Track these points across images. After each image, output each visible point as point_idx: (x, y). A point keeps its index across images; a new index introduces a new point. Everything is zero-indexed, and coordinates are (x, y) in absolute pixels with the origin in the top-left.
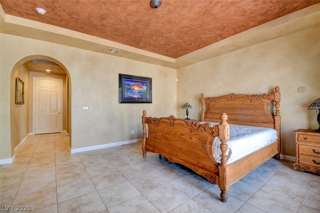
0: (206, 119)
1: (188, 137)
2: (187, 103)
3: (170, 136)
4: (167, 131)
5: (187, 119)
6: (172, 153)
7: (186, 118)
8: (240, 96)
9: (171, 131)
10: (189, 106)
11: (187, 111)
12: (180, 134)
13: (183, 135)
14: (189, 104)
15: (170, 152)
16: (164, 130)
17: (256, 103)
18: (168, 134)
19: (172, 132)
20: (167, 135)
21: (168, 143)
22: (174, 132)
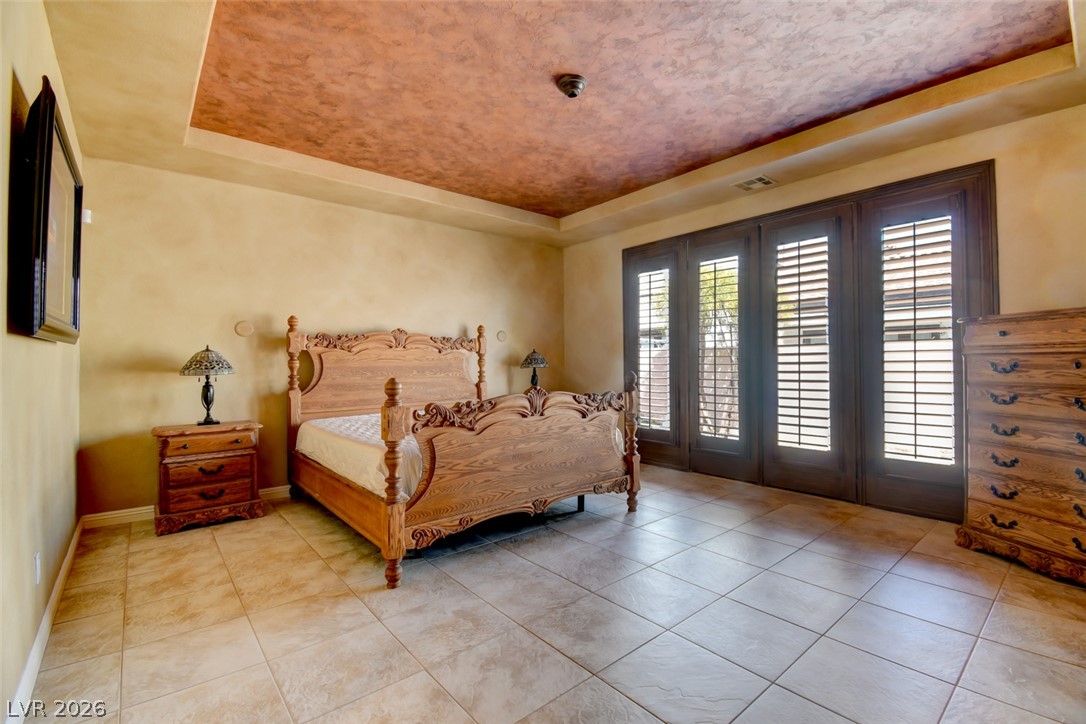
0: (308, 408)
1: (578, 429)
2: (207, 350)
3: (533, 444)
4: (523, 433)
5: (208, 421)
6: (540, 487)
7: (202, 420)
8: (418, 338)
9: (533, 430)
10: (220, 364)
11: (207, 387)
12: (561, 428)
13: (567, 428)
14: (217, 356)
15: (533, 489)
16: (509, 433)
17: (448, 357)
18: (527, 440)
19: (537, 430)
20: (522, 446)
21: (526, 467)
22: (543, 429)
